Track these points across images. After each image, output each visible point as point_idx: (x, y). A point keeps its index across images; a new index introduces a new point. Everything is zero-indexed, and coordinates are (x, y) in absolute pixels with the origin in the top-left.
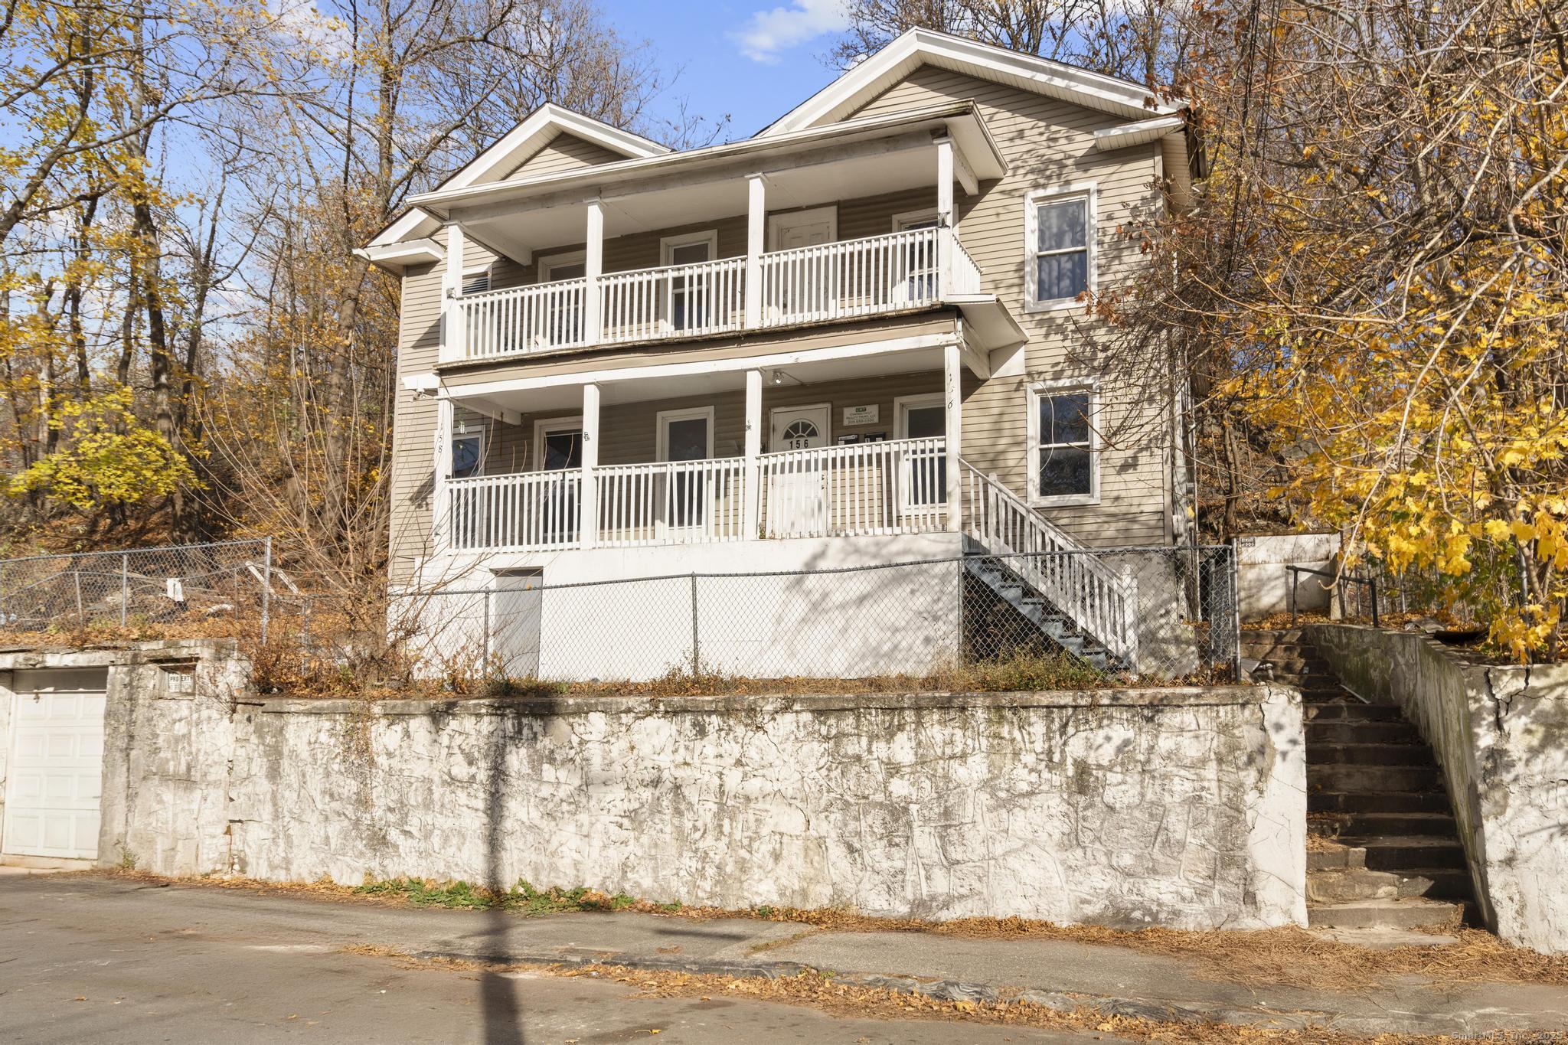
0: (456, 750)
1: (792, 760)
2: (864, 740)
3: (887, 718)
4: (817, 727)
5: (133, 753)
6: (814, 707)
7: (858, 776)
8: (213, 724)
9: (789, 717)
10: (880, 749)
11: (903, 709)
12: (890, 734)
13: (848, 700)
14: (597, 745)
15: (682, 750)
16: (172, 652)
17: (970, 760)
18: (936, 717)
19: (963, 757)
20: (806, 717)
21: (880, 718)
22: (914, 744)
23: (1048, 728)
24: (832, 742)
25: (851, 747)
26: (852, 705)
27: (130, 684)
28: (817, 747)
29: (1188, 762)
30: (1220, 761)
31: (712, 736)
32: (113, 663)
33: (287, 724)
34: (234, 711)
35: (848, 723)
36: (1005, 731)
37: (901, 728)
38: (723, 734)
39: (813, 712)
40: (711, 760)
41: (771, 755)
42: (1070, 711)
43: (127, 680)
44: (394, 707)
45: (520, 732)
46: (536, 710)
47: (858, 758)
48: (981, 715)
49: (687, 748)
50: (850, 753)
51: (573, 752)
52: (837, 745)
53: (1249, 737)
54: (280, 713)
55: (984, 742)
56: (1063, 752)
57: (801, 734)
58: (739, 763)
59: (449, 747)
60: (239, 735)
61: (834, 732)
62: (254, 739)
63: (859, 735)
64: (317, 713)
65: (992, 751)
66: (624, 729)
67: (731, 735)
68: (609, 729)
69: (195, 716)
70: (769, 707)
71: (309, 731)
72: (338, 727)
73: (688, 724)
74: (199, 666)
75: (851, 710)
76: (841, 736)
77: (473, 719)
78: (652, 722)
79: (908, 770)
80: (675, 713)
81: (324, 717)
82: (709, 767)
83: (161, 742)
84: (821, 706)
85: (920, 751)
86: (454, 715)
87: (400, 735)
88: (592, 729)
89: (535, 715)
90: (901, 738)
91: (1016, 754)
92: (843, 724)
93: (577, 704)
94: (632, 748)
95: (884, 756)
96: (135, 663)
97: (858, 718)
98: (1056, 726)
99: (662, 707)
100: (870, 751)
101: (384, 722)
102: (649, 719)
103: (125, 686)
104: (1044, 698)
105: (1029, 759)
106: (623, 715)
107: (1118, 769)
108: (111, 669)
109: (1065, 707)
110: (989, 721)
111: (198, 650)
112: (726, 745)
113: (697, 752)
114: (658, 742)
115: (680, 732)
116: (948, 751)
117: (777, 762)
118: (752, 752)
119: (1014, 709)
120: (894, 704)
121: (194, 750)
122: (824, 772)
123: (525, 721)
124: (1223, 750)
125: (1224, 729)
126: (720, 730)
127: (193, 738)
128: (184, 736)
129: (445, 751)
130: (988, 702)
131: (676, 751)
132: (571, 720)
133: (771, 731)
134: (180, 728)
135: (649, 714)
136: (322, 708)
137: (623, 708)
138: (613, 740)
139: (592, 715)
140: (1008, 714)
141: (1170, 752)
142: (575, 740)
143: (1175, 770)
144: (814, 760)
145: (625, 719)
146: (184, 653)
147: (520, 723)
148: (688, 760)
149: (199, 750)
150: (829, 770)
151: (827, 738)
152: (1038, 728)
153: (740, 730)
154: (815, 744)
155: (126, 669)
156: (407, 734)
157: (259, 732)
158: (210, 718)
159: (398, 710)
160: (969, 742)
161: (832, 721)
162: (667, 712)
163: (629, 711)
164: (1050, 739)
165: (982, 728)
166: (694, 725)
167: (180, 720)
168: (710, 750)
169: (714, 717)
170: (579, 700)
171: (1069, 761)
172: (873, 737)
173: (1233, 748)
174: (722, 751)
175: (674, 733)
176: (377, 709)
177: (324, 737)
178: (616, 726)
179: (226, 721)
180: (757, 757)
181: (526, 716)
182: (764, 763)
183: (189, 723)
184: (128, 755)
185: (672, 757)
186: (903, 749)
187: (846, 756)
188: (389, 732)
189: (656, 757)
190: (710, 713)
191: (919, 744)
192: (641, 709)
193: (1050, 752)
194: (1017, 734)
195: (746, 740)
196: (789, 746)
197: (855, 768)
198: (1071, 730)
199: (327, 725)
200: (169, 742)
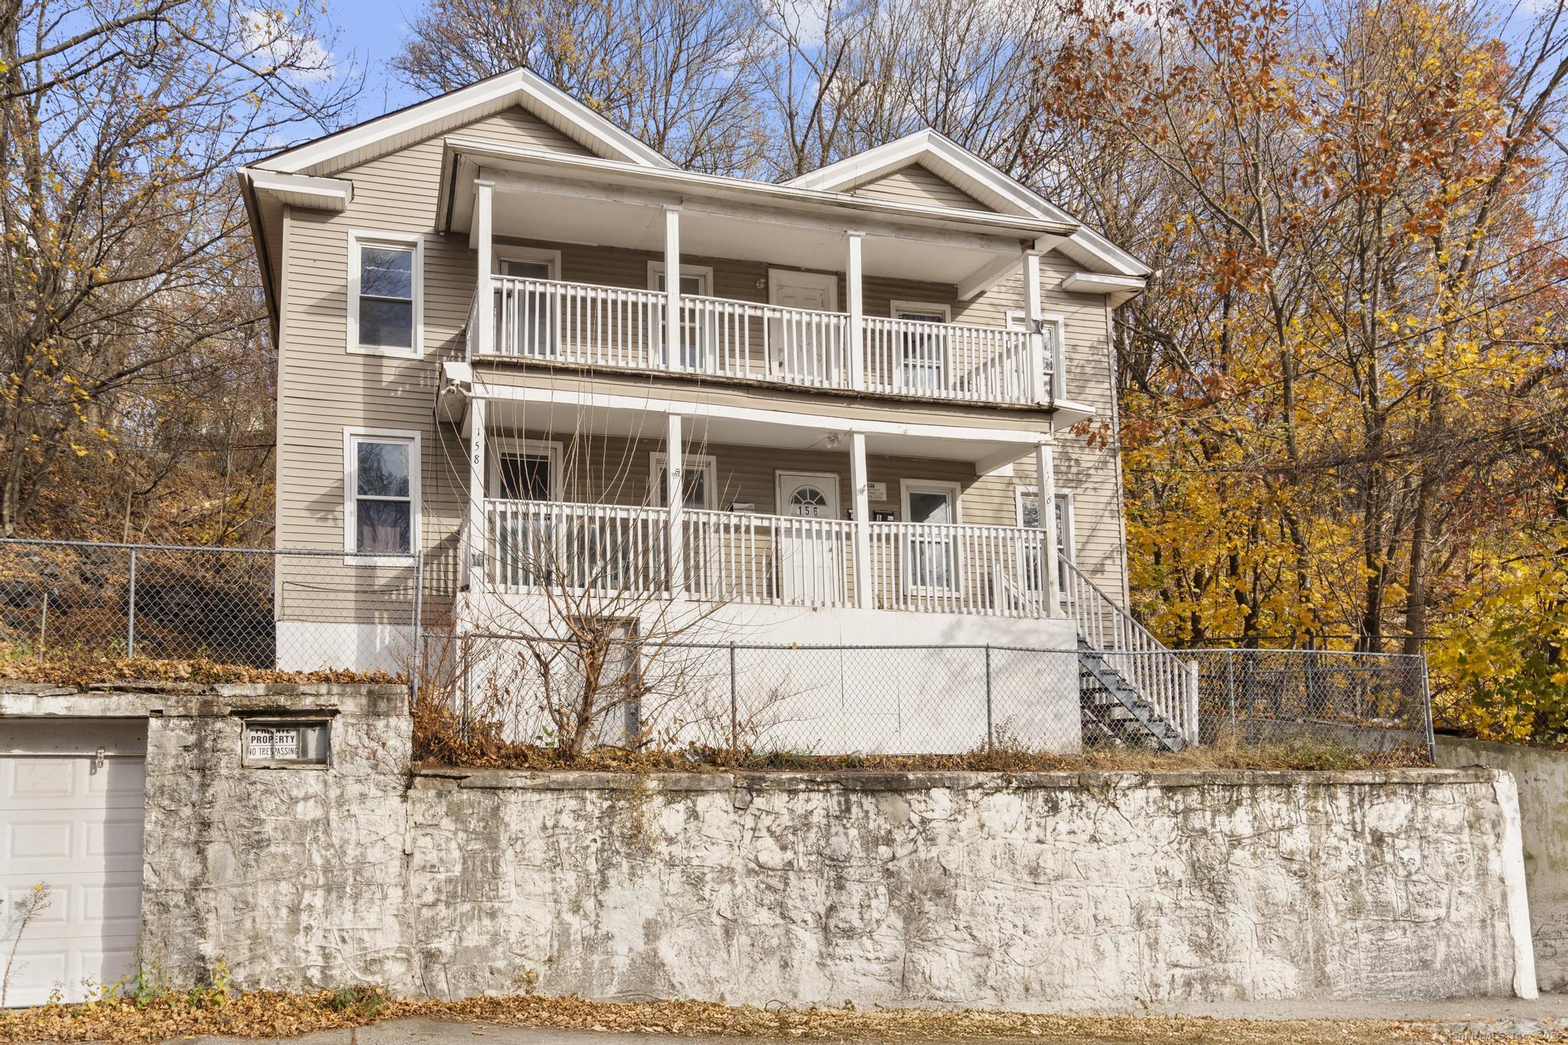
0: (764, 833)
1: (1145, 835)
2: (1208, 814)
3: (1227, 794)
4: (1166, 802)
5: (212, 851)
6: (1166, 784)
7: (1206, 848)
8: (369, 804)
9: (1141, 793)
10: (1223, 821)
11: (1240, 786)
12: (1232, 808)
13: (1195, 777)
14: (943, 824)
15: (1034, 827)
16: (282, 701)
17: (1295, 831)
18: (1267, 793)
19: (1289, 828)
20: (1156, 793)
21: (1221, 793)
22: (1251, 817)
23: (1351, 803)
24: (1180, 817)
25: (1197, 821)
26: (1199, 782)
27: (199, 744)
28: (1169, 822)
29: (1451, 829)
30: (1471, 827)
31: (1065, 812)
32: (158, 713)
33: (505, 803)
34: (408, 787)
35: (1194, 799)
36: (1320, 805)
37: (1239, 803)
38: (1076, 810)
39: (1162, 788)
40: (1064, 837)
41: (1125, 830)
42: (1367, 788)
43: (192, 739)
44: (678, 781)
45: (848, 810)
46: (869, 786)
47: (1204, 832)
48: (1301, 791)
49: (1039, 825)
50: (1197, 827)
51: (914, 832)
52: (1186, 819)
53: (1486, 806)
54: (494, 789)
55: (1304, 815)
56: (1363, 822)
57: (1152, 808)
58: (1093, 839)
59: (754, 830)
60: (420, 819)
61: (1181, 807)
62: (447, 824)
63: (1204, 810)
64: (559, 789)
65: (1312, 822)
66: (971, 806)
67: (1084, 811)
68: (955, 806)
69: (334, 793)
70: (1124, 784)
71: (542, 812)
72: (589, 807)
73: (1040, 801)
74: (337, 724)
75: (1197, 786)
76: (1188, 811)
77: (785, 797)
78: (1001, 798)
79: (1248, 841)
80: (1027, 789)
81: (566, 794)
82: (1063, 844)
83: (268, 829)
84: (1173, 782)
85: (1256, 824)
86: (760, 792)
87: (682, 816)
88: (935, 807)
89: (865, 792)
90: (1240, 812)
91: (1328, 825)
92: (1189, 800)
93: (917, 779)
94: (982, 826)
95: (1227, 829)
96: (207, 714)
97: (1202, 794)
98: (1356, 801)
99: (1015, 784)
100: (1213, 825)
101: (659, 800)
102: (998, 795)
103: (186, 748)
104: (1351, 776)
105: (1338, 829)
106: (970, 791)
107: (1403, 836)
108: (154, 723)
109: (1364, 784)
110: (1308, 796)
111: (335, 700)
112: (1079, 822)
113: (1049, 829)
114: (1010, 818)
115: (1031, 809)
116: (1278, 823)
117: (1132, 837)
118: (1105, 828)
119: (1328, 786)
120: (1236, 781)
121: (336, 841)
122: (1175, 845)
123: (853, 798)
124: (1472, 819)
125: (1471, 803)
126: (1073, 806)
127: (334, 824)
128: (316, 822)
129: (748, 835)
130: (1310, 779)
131: (1028, 829)
132: (909, 797)
133: (1123, 808)
134: (308, 811)
135: (998, 790)
136: (566, 782)
137: (972, 784)
138: (960, 818)
139: (934, 792)
140: (1322, 790)
141: (1439, 821)
142: (916, 819)
143: (1443, 836)
144: (1165, 834)
145: (972, 795)
146: (308, 703)
147: (847, 801)
148: (1042, 837)
149: (346, 841)
150: (1179, 843)
151: (1175, 813)
152: (1343, 801)
153: (1092, 806)
154: (1166, 819)
155: (185, 723)
156: (693, 814)
157: (456, 813)
158: (363, 796)
159: (684, 785)
160: (1293, 815)
161: (1179, 797)
162: (1018, 788)
163: (979, 785)
164: (1353, 811)
165: (1301, 802)
166: (1046, 801)
167: (306, 798)
168: (1063, 827)
169: (1066, 793)
170: (920, 775)
171: (1367, 830)
172: (1216, 812)
173: (1479, 818)
174: (1074, 827)
175: (1025, 809)
176: (652, 784)
177: (566, 820)
178: (962, 802)
179: (395, 801)
180: (1111, 833)
181: (854, 791)
182: (1116, 838)
183: (325, 803)
184: (200, 852)
185: (1025, 835)
186: (1242, 822)
187: (1194, 829)
188: (666, 812)
189: (1007, 835)
190: (1062, 789)
191: (1255, 818)
192: (992, 785)
193: (1354, 823)
194: (1328, 808)
195: (1099, 816)
196: (1141, 821)
197: (1204, 841)
198: (1367, 805)
199: (573, 804)
200: (286, 831)
